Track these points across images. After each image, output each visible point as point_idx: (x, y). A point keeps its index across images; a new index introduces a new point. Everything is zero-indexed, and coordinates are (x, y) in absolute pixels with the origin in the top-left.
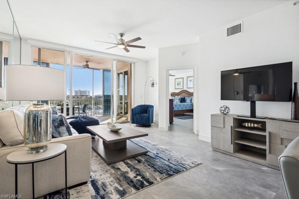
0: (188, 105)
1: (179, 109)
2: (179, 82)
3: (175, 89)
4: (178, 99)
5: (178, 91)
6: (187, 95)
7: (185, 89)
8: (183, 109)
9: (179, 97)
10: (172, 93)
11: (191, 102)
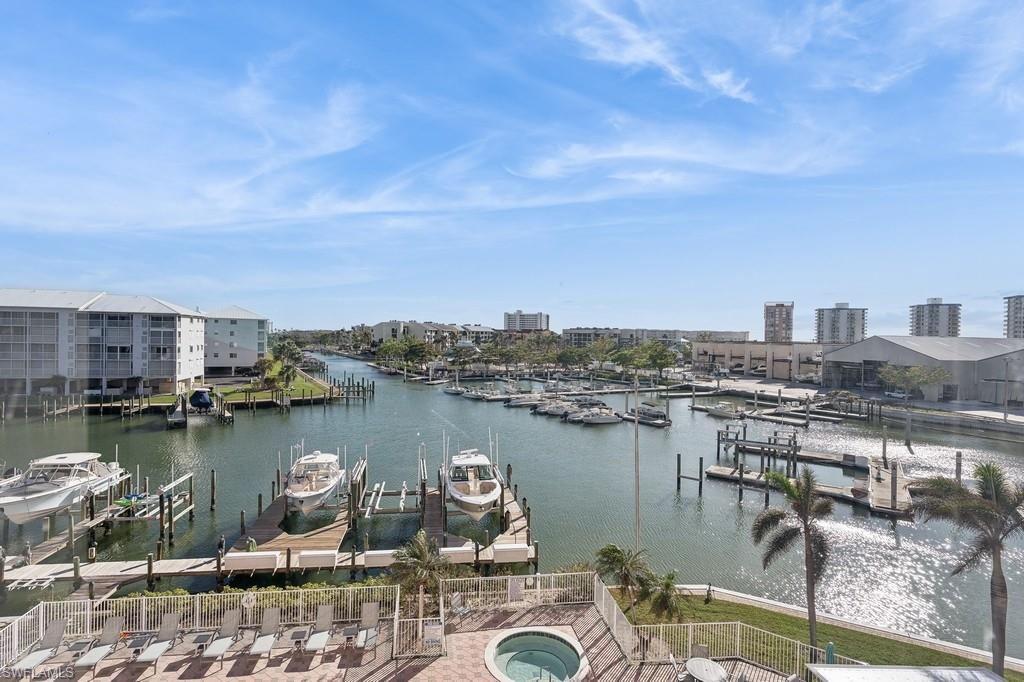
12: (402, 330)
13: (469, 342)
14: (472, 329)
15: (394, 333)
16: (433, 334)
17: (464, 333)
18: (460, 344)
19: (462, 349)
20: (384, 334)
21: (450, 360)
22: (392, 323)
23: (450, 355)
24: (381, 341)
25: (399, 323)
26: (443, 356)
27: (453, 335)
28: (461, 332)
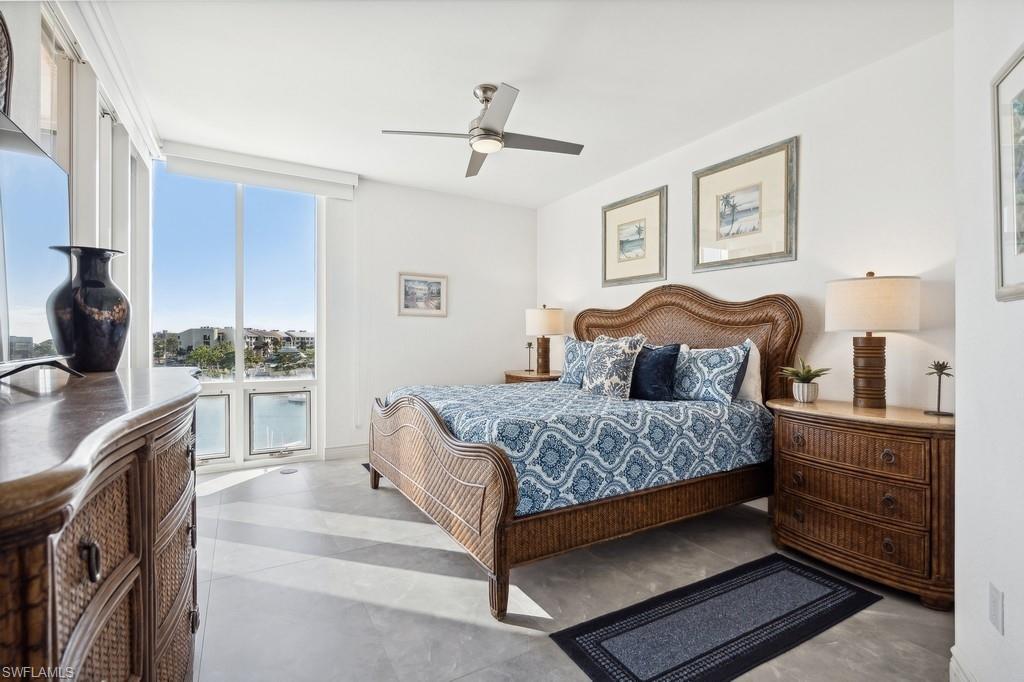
0: (702, 427)
1: (603, 491)
2: (634, 229)
3: (606, 282)
4: (609, 362)
5: (620, 299)
6: (700, 330)
7: (680, 274)
8: (652, 480)
9: (623, 344)
10: (581, 316)
11: (735, 394)
12: (216, 337)
13: (293, 348)
14: (297, 334)
15: (206, 340)
16: (254, 341)
17: (288, 339)
18: (283, 350)
19: (285, 354)
20: (194, 341)
21: (273, 365)
22: (203, 329)
23: (272, 361)
24: (190, 348)
25: (212, 330)
26: (265, 362)
27: (276, 342)
28: (284, 338)
